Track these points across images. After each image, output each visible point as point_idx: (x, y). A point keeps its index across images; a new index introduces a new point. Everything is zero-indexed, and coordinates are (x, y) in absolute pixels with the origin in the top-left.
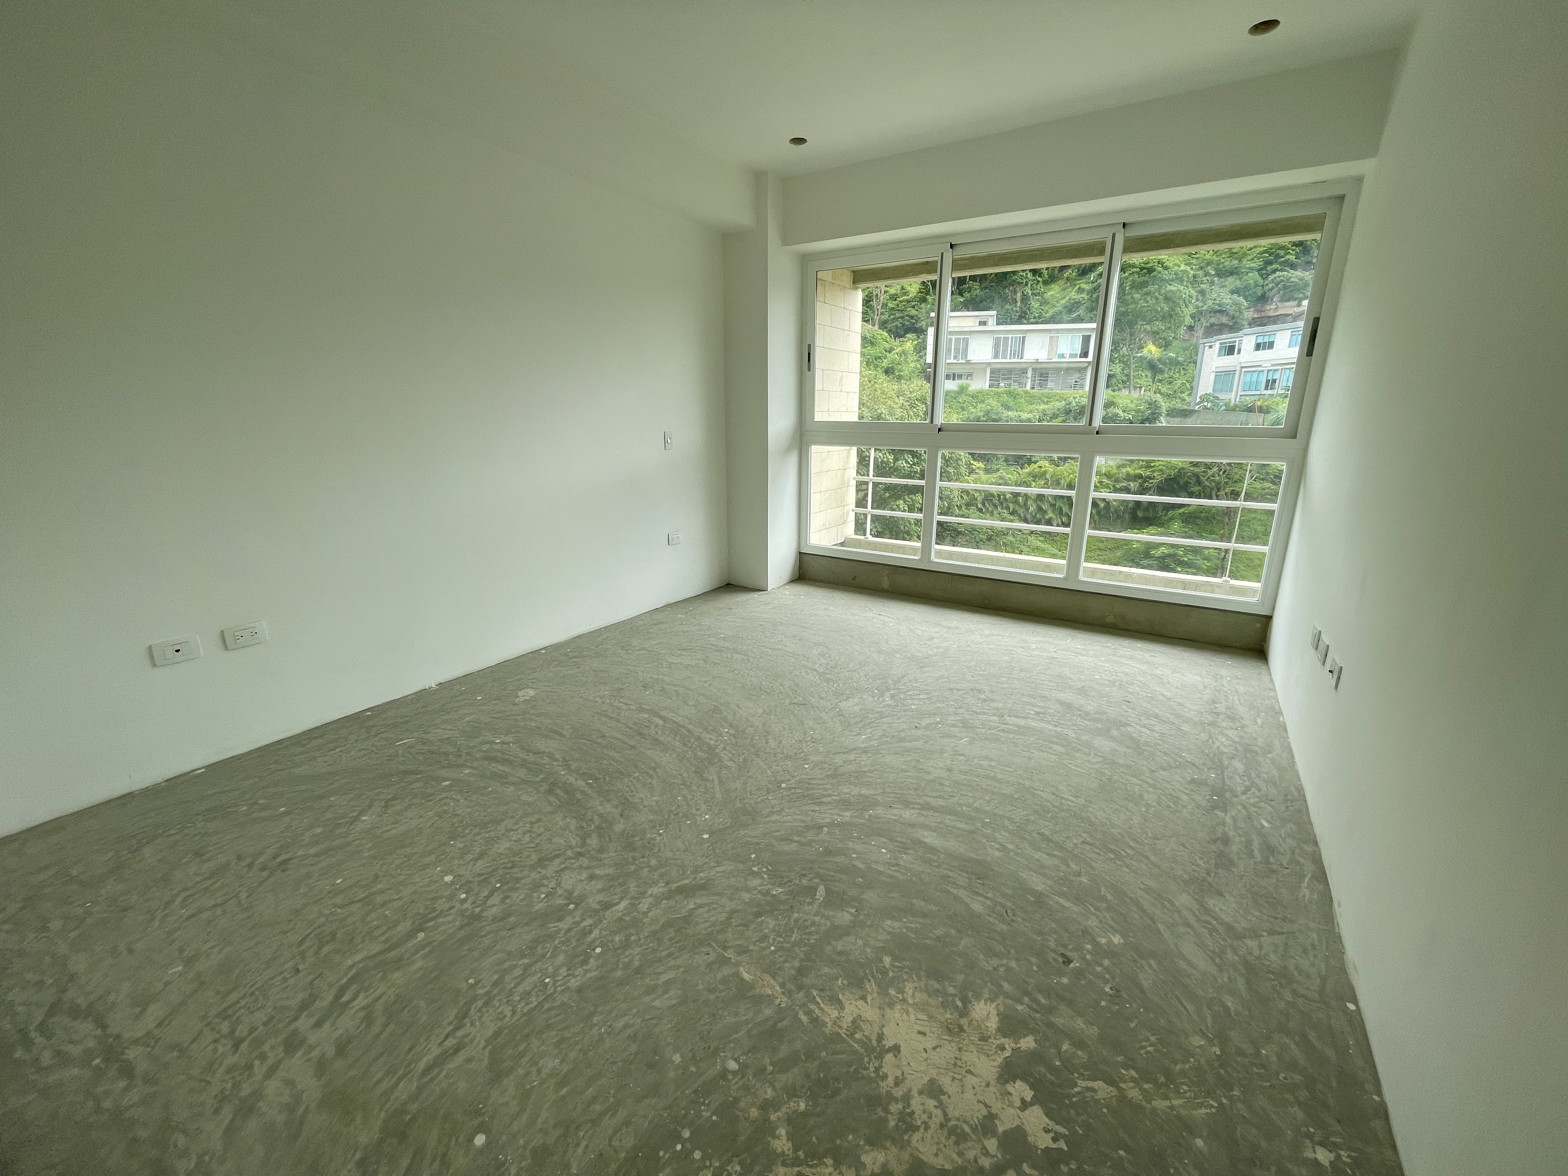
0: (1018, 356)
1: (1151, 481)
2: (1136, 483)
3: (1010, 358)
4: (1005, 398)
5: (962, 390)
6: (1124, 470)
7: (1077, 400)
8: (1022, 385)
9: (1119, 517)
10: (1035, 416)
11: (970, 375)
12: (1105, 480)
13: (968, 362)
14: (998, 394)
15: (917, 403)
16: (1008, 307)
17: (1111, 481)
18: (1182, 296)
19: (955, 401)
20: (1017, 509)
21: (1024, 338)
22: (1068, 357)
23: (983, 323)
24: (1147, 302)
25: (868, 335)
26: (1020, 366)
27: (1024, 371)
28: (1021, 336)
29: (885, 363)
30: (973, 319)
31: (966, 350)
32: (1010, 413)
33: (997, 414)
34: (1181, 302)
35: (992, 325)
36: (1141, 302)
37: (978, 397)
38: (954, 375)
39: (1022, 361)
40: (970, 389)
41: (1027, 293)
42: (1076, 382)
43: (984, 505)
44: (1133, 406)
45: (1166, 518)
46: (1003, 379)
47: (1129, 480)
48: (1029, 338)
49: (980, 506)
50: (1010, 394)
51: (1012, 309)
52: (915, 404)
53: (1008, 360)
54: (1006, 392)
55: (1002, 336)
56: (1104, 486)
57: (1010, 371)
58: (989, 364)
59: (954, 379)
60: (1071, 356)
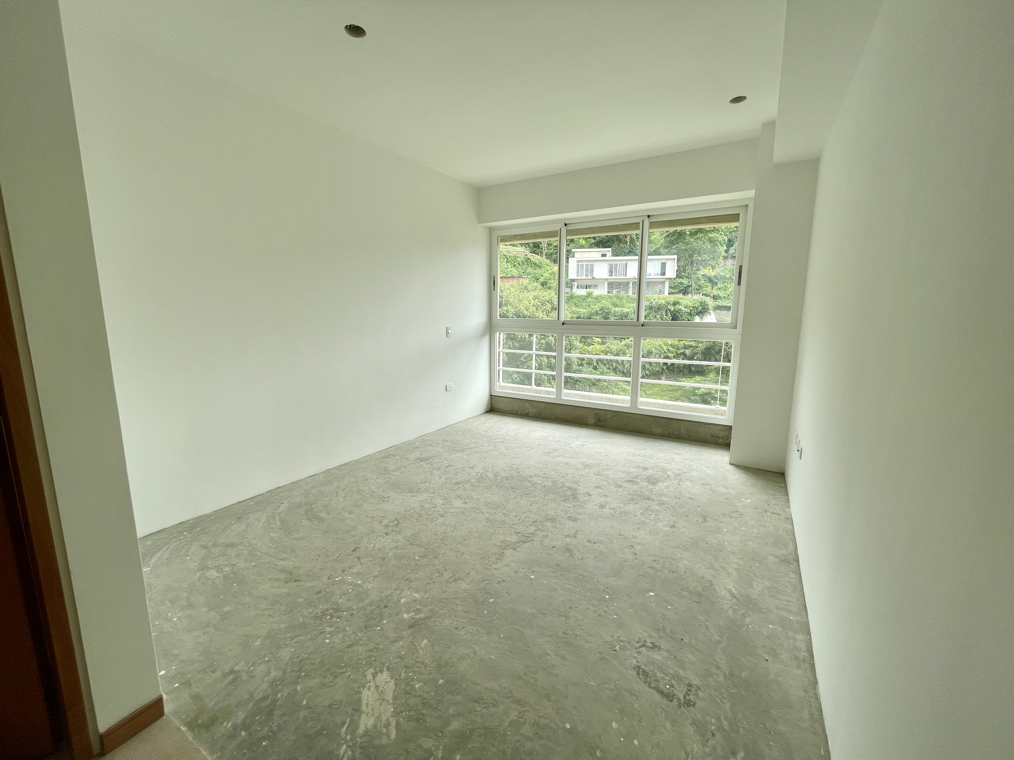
0: (624, 274)
1: (697, 349)
2: (689, 350)
3: (619, 276)
4: (615, 299)
5: (589, 295)
6: (682, 343)
7: (656, 301)
8: (627, 291)
9: (680, 371)
10: (631, 310)
11: (596, 286)
12: (671, 349)
13: (593, 278)
14: (611, 297)
15: (546, 303)
16: (622, 245)
17: (675, 349)
18: (718, 240)
19: (584, 301)
20: (618, 366)
21: (626, 264)
22: (653, 275)
23: (604, 255)
24: (698, 243)
25: (537, 262)
26: (625, 281)
27: (628, 284)
28: (625, 263)
29: (542, 280)
30: (597, 253)
31: (592, 271)
32: (617, 309)
33: (608, 309)
34: (718, 244)
35: (609, 256)
36: (694, 243)
37: (598, 299)
38: (586, 286)
39: (626, 277)
40: (594, 294)
41: (633, 237)
42: (660, 290)
43: (598, 364)
44: (691, 304)
45: (707, 371)
46: (616, 288)
47: (686, 348)
48: (629, 264)
49: (595, 364)
50: (617, 297)
51: (624, 247)
52: (545, 303)
53: (618, 277)
54: (615, 296)
55: (613, 263)
56: (670, 352)
57: (620, 284)
58: (606, 279)
59: (586, 288)
60: (655, 275)
